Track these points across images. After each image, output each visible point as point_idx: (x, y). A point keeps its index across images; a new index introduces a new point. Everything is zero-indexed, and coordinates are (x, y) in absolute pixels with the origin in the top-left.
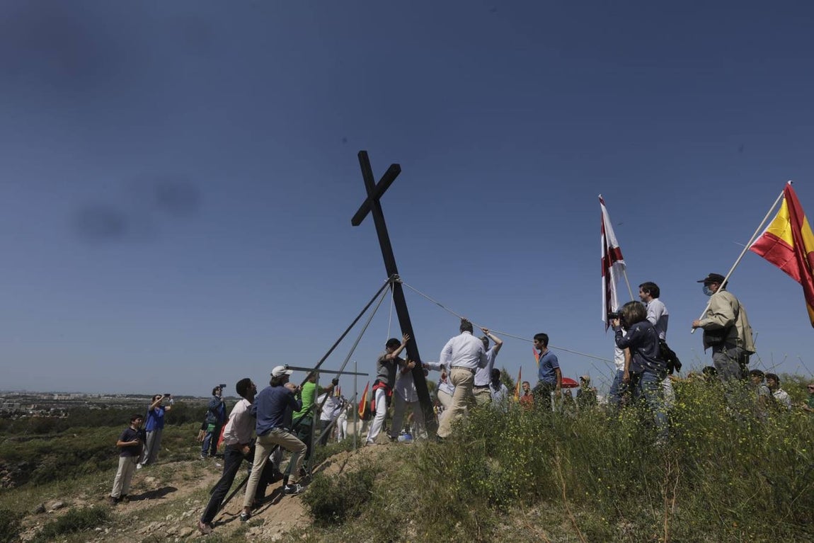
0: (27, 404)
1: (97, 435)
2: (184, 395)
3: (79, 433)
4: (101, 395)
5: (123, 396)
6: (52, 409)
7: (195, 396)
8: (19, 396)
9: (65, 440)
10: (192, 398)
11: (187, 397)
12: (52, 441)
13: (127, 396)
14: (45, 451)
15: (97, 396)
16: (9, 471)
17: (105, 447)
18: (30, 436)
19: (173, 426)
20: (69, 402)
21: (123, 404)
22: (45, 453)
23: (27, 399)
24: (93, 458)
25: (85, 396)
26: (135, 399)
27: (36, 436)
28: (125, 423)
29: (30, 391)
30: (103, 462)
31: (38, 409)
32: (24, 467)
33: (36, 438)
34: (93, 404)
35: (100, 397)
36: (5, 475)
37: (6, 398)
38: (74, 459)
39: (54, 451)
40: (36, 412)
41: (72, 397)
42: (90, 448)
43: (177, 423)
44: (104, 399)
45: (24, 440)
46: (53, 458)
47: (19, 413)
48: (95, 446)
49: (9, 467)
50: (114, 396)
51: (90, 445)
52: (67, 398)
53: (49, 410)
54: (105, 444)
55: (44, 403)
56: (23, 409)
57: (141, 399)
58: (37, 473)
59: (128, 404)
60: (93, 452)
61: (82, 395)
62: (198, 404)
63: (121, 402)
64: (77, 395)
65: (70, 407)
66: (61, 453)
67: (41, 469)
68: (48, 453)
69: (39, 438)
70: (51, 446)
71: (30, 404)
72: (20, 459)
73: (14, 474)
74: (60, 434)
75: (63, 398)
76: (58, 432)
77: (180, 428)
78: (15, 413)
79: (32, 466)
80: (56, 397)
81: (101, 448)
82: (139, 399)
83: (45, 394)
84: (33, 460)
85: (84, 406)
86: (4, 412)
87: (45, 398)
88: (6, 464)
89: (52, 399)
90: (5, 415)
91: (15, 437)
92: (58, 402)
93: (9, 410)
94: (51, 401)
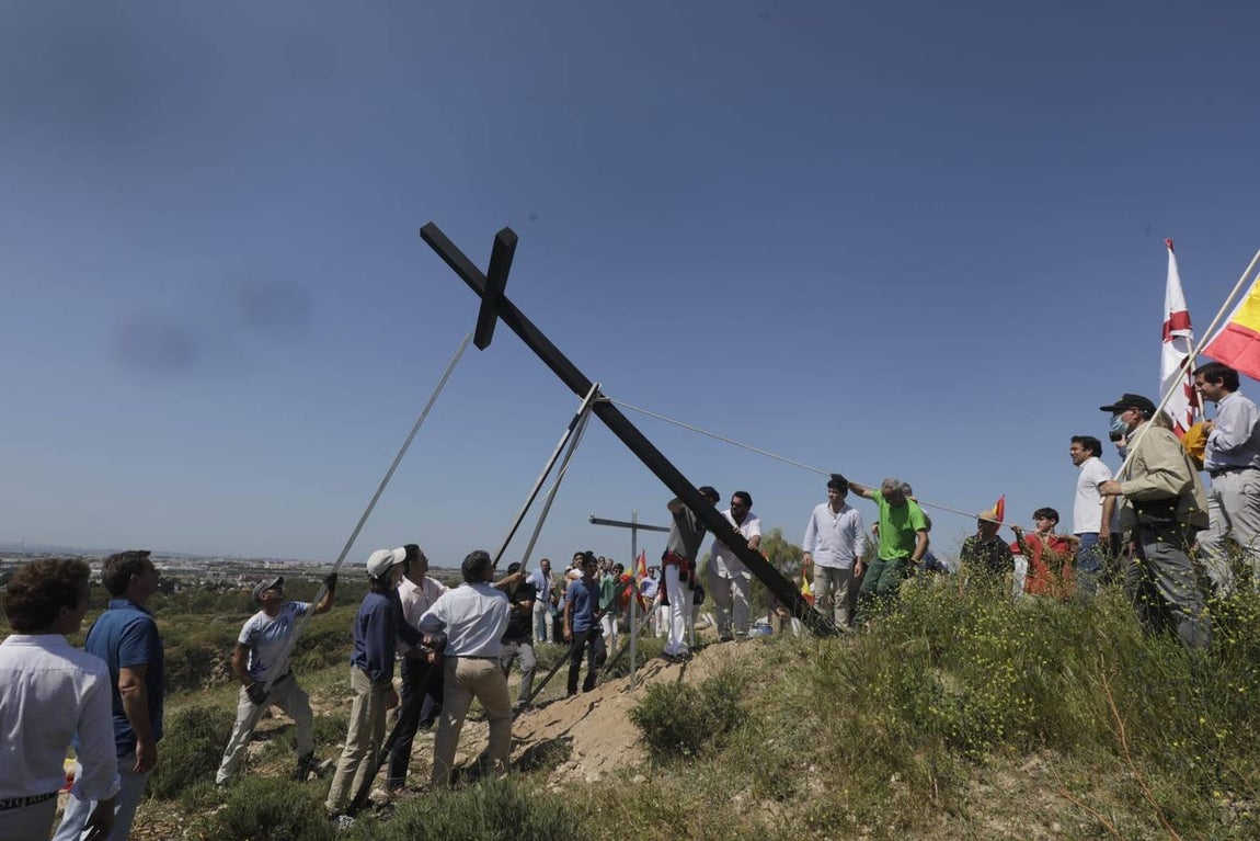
0: (234, 574)
4: (321, 564)
5: (348, 565)
8: (222, 564)
13: (355, 565)
15: (316, 564)
16: (222, 659)
18: (241, 616)
21: (349, 577)
23: (235, 568)
24: (317, 647)
25: (301, 565)
29: (237, 556)
30: (331, 653)
31: (247, 580)
35: (320, 566)
36: (217, 663)
37: (210, 565)
40: (245, 584)
41: (286, 565)
42: (313, 634)
47: (226, 585)
48: (320, 631)
49: (220, 655)
51: (312, 629)
52: (281, 566)
54: (331, 629)
55: (255, 573)
56: (230, 580)
59: (356, 577)
60: (317, 640)
61: (298, 563)
63: (346, 573)
64: (292, 563)
71: (238, 574)
75: (276, 566)
78: (223, 584)
80: (267, 566)
81: (326, 635)
83: (254, 561)
85: (301, 577)
86: (208, 583)
87: (254, 566)
88: (217, 651)
89: (262, 568)
90: (211, 588)
91: (224, 616)
92: (269, 571)
93: (214, 582)
94: (261, 570)
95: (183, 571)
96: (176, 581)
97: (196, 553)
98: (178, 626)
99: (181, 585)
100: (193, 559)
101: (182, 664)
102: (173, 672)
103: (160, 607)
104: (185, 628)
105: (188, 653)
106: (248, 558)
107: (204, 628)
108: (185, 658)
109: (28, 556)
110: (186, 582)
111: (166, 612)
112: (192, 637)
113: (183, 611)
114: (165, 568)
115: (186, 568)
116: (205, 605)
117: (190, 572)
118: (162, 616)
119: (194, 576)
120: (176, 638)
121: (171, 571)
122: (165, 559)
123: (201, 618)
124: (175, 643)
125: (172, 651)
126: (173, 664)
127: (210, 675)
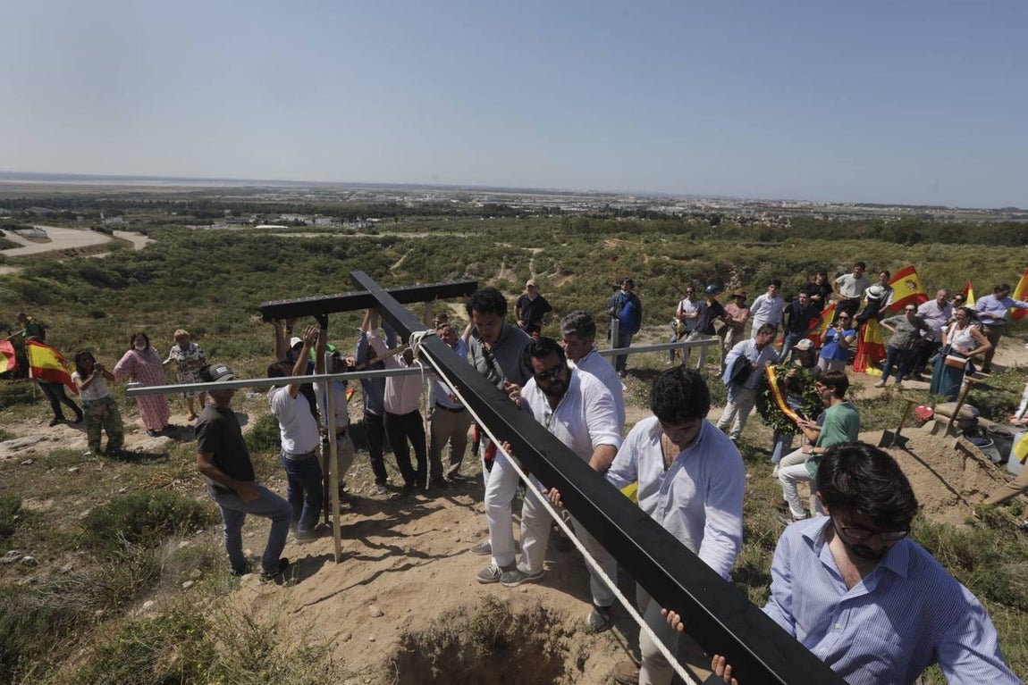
0: (760, 211)
1: (810, 248)
3: (797, 244)
4: (828, 204)
5: (851, 205)
6: (780, 217)
7: (948, 206)
8: (751, 204)
9: (780, 251)
10: (942, 208)
11: (935, 208)
12: (769, 250)
14: (762, 259)
15: (823, 204)
16: (737, 272)
17: (816, 262)
18: (755, 243)
19: (901, 245)
20: (795, 210)
21: (851, 215)
22: (763, 261)
23: (761, 207)
25: (811, 205)
26: (864, 208)
27: (760, 243)
28: (843, 237)
29: (763, 198)
31: (768, 216)
32: (746, 270)
33: (759, 245)
34: (818, 213)
35: (826, 205)
36: (734, 275)
37: (744, 205)
38: (786, 269)
39: (769, 260)
40: (767, 219)
41: (798, 205)
42: (801, 261)
43: (907, 242)
44: (830, 208)
45: (750, 246)
46: (769, 266)
47: (753, 219)
48: (806, 260)
50: (841, 205)
51: (801, 258)
52: (794, 206)
53: (777, 218)
54: (816, 258)
55: (774, 210)
56: (757, 215)
58: (756, 277)
59: (856, 215)
60: (804, 266)
61: (808, 203)
62: (951, 218)
63: (849, 212)
64: (803, 203)
65: (797, 215)
66: (775, 263)
67: (759, 274)
68: (765, 261)
69: (762, 246)
70: (767, 256)
71: (763, 211)
72: (744, 264)
73: (740, 275)
74: (780, 243)
75: (790, 206)
76: (778, 241)
77: (910, 249)
78: (751, 219)
79: (752, 271)
80: (784, 205)
81: (810, 263)
82: (870, 209)
83: (775, 202)
84: (753, 265)
85: (809, 214)
86: (742, 218)
87: (775, 205)
88: (734, 266)
89: (780, 207)
90: (743, 221)
91: (744, 242)
92: (786, 210)
93: (746, 217)
94: (779, 209)
95: (727, 209)
96: (722, 215)
97: (736, 197)
98: (713, 247)
99: (725, 218)
100: (734, 200)
101: (714, 273)
102: (709, 275)
103: (706, 234)
104: (716, 249)
105: (716, 266)
106: (771, 199)
107: (728, 250)
108: (714, 269)
109: (648, 199)
110: (727, 216)
111: (709, 238)
112: (720, 256)
113: (719, 238)
114: (717, 207)
115: (729, 207)
116: (733, 234)
117: (731, 209)
118: (707, 241)
119: (734, 212)
120: (710, 256)
121: (720, 209)
122: (717, 200)
123: (729, 243)
124: (709, 259)
125: (707, 264)
126: (708, 272)
127: (729, 281)
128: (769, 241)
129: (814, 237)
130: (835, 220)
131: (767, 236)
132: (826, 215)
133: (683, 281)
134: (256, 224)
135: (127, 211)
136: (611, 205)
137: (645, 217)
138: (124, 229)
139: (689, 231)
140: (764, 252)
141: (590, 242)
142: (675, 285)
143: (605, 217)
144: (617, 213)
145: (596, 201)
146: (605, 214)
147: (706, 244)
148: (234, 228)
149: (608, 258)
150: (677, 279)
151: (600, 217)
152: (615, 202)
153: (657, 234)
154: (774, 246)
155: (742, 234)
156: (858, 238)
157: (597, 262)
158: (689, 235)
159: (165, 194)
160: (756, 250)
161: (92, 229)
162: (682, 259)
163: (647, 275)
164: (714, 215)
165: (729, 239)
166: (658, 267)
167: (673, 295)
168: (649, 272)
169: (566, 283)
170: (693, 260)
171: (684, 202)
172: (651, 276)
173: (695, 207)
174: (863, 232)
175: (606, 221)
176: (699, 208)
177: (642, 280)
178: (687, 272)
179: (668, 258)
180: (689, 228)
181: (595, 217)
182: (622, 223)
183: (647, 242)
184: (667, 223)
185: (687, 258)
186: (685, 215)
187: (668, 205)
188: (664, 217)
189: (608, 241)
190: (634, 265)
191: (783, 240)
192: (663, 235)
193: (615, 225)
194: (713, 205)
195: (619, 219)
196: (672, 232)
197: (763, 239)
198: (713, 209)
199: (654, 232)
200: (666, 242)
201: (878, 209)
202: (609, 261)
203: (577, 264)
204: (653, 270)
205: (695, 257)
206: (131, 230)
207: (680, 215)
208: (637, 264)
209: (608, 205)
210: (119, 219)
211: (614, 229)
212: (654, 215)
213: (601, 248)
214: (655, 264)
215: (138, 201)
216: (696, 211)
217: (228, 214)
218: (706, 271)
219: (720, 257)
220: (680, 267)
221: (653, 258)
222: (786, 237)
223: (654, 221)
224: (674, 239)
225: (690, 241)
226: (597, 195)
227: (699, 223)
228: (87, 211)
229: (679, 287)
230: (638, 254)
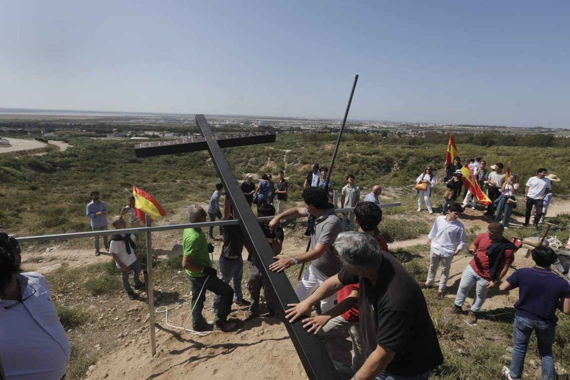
0: (408, 129)
1: (436, 149)
2: (498, 125)
3: (428, 147)
5: (456, 126)
6: (419, 132)
7: (506, 126)
8: (404, 125)
9: (420, 150)
10: (504, 127)
11: (500, 127)
12: (414, 150)
13: (459, 126)
14: (410, 155)
15: (441, 125)
16: (397, 162)
18: (406, 146)
19: (484, 147)
20: (427, 129)
21: (456, 131)
22: (412, 156)
23: (409, 127)
24: (433, 161)
26: (463, 127)
27: (409, 146)
29: (410, 122)
30: (438, 164)
31: (413, 131)
32: (402, 161)
33: (408, 147)
34: (439, 130)
35: (443, 126)
36: (395, 163)
37: (400, 126)
38: (423, 160)
39: (414, 155)
40: (412, 133)
41: (429, 126)
42: (431, 156)
43: (487, 145)
44: (445, 127)
45: (404, 148)
46: (414, 159)
47: (405, 133)
48: (434, 155)
49: (397, 160)
50: (451, 126)
51: (431, 154)
52: (426, 126)
53: (417, 133)
54: (439, 154)
55: (416, 129)
56: (407, 131)
57: (468, 128)
58: (408, 165)
59: (459, 131)
60: (433, 158)
61: (434, 125)
62: (509, 132)
63: (455, 129)
64: (431, 125)
65: (428, 131)
66: (418, 157)
67: (409, 163)
69: (410, 148)
70: (413, 153)
72: (401, 157)
73: (399, 164)
74: (419, 146)
75: (424, 126)
76: (419, 145)
77: (489, 149)
78: (403, 133)
79: (405, 161)
80: (421, 126)
81: (437, 157)
82: (466, 128)
83: (416, 124)
84: (405, 158)
85: (435, 131)
86: (399, 133)
87: (416, 126)
88: (395, 159)
90: (399, 134)
91: (401, 146)
92: (422, 128)
93: (401, 132)
94: (419, 128)
95: (391, 128)
96: (388, 131)
97: (396, 121)
100: (394, 123)
101: (385, 162)
102: (382, 164)
103: (380, 141)
104: (385, 150)
105: (386, 158)
106: (414, 122)
107: (392, 150)
108: (385, 160)
110: (391, 132)
111: (382, 143)
113: (387, 143)
114: (385, 127)
116: (395, 141)
117: (393, 128)
118: (381, 145)
119: (394, 130)
120: (383, 153)
121: (387, 128)
122: (385, 123)
123: (392, 146)
124: (382, 155)
125: (381, 157)
126: (382, 162)
127: (393, 167)
128: (413, 145)
129: (438, 143)
130: (449, 134)
131: (412, 142)
132: (443, 131)
133: (368, 167)
134: (130, 136)
135: (57, 129)
136: (328, 126)
137: (346, 132)
138: (55, 140)
139: (371, 140)
140: (411, 151)
141: (317, 146)
142: (364, 169)
143: (325, 133)
144: (331, 130)
145: (320, 124)
146: (325, 131)
147: (380, 147)
148: (118, 139)
149: (327, 154)
150: (364, 166)
151: (322, 132)
152: (330, 124)
153: (353, 141)
154: (417, 148)
155: (399, 141)
156: (461, 143)
157: (321, 157)
158: (371, 142)
159: (79, 120)
160: (408, 150)
161: (36, 139)
162: (367, 155)
163: (348, 164)
164: (384, 131)
165: (392, 144)
166: (354, 160)
167: (363, 174)
168: (349, 162)
169: (304, 169)
170: (374, 156)
171: (367, 124)
172: (350, 165)
173: (373, 127)
174: (464, 140)
175: (326, 134)
176: (376, 127)
177: (346, 167)
178: (370, 162)
179: (360, 155)
180: (370, 138)
181: (319, 132)
182: (334, 136)
183: (348, 146)
184: (358, 135)
185: (370, 154)
186: (368, 131)
187: (359, 126)
188: (357, 132)
189: (327, 146)
190: (341, 158)
191: (421, 144)
192: (357, 142)
193: (330, 137)
194: (383, 126)
195: (333, 133)
196: (361, 141)
197: (410, 144)
198: (383, 128)
199: (352, 140)
200: (358, 146)
201: (470, 128)
202: (328, 157)
203: (310, 158)
204: (351, 161)
205: (374, 154)
206: (59, 140)
207: (366, 131)
208: (342, 158)
209: (326, 126)
210: (52, 134)
211: (330, 139)
212: (352, 131)
213: (323, 149)
214: (353, 158)
215: (64, 124)
216: (374, 129)
217: (115, 131)
218: (380, 161)
219: (388, 153)
220: (367, 159)
221: (352, 154)
222: (423, 143)
223: (351, 135)
224: (363, 144)
225: (372, 145)
226: (321, 120)
227: (376, 135)
228: (33, 129)
229: (366, 170)
230: (344, 152)
